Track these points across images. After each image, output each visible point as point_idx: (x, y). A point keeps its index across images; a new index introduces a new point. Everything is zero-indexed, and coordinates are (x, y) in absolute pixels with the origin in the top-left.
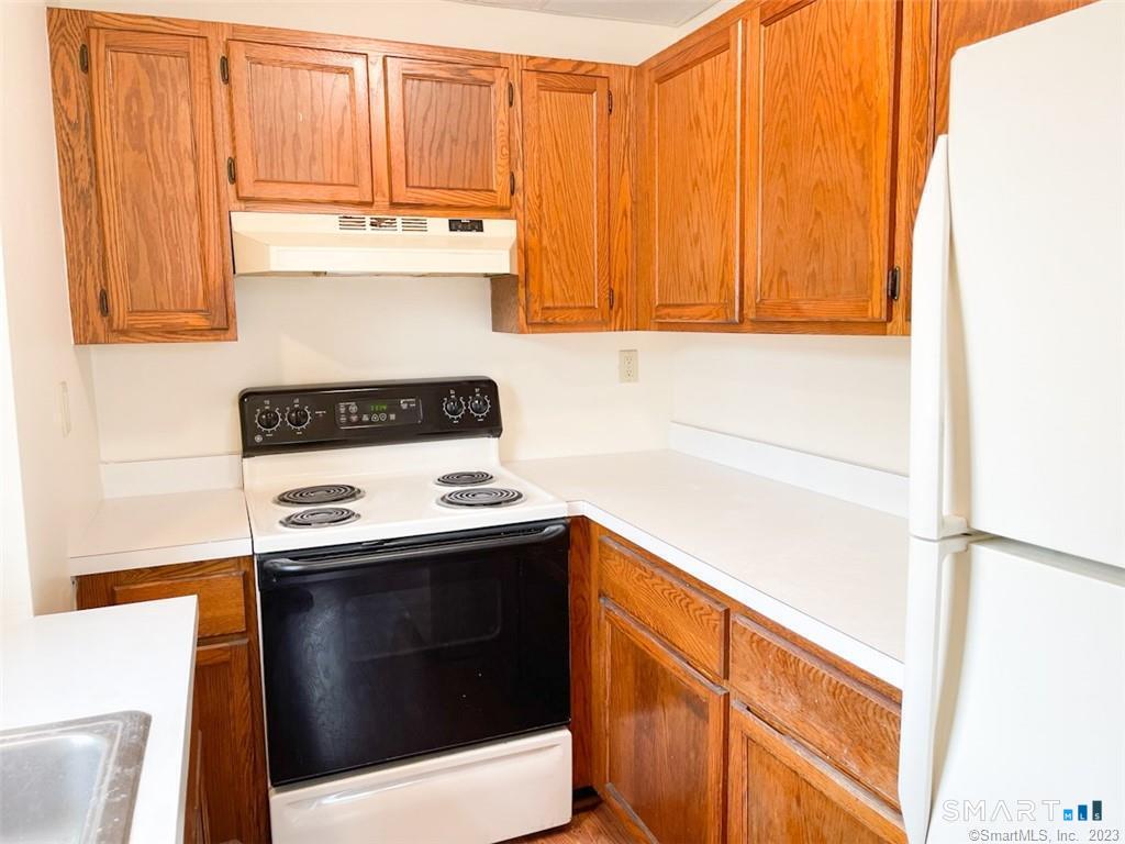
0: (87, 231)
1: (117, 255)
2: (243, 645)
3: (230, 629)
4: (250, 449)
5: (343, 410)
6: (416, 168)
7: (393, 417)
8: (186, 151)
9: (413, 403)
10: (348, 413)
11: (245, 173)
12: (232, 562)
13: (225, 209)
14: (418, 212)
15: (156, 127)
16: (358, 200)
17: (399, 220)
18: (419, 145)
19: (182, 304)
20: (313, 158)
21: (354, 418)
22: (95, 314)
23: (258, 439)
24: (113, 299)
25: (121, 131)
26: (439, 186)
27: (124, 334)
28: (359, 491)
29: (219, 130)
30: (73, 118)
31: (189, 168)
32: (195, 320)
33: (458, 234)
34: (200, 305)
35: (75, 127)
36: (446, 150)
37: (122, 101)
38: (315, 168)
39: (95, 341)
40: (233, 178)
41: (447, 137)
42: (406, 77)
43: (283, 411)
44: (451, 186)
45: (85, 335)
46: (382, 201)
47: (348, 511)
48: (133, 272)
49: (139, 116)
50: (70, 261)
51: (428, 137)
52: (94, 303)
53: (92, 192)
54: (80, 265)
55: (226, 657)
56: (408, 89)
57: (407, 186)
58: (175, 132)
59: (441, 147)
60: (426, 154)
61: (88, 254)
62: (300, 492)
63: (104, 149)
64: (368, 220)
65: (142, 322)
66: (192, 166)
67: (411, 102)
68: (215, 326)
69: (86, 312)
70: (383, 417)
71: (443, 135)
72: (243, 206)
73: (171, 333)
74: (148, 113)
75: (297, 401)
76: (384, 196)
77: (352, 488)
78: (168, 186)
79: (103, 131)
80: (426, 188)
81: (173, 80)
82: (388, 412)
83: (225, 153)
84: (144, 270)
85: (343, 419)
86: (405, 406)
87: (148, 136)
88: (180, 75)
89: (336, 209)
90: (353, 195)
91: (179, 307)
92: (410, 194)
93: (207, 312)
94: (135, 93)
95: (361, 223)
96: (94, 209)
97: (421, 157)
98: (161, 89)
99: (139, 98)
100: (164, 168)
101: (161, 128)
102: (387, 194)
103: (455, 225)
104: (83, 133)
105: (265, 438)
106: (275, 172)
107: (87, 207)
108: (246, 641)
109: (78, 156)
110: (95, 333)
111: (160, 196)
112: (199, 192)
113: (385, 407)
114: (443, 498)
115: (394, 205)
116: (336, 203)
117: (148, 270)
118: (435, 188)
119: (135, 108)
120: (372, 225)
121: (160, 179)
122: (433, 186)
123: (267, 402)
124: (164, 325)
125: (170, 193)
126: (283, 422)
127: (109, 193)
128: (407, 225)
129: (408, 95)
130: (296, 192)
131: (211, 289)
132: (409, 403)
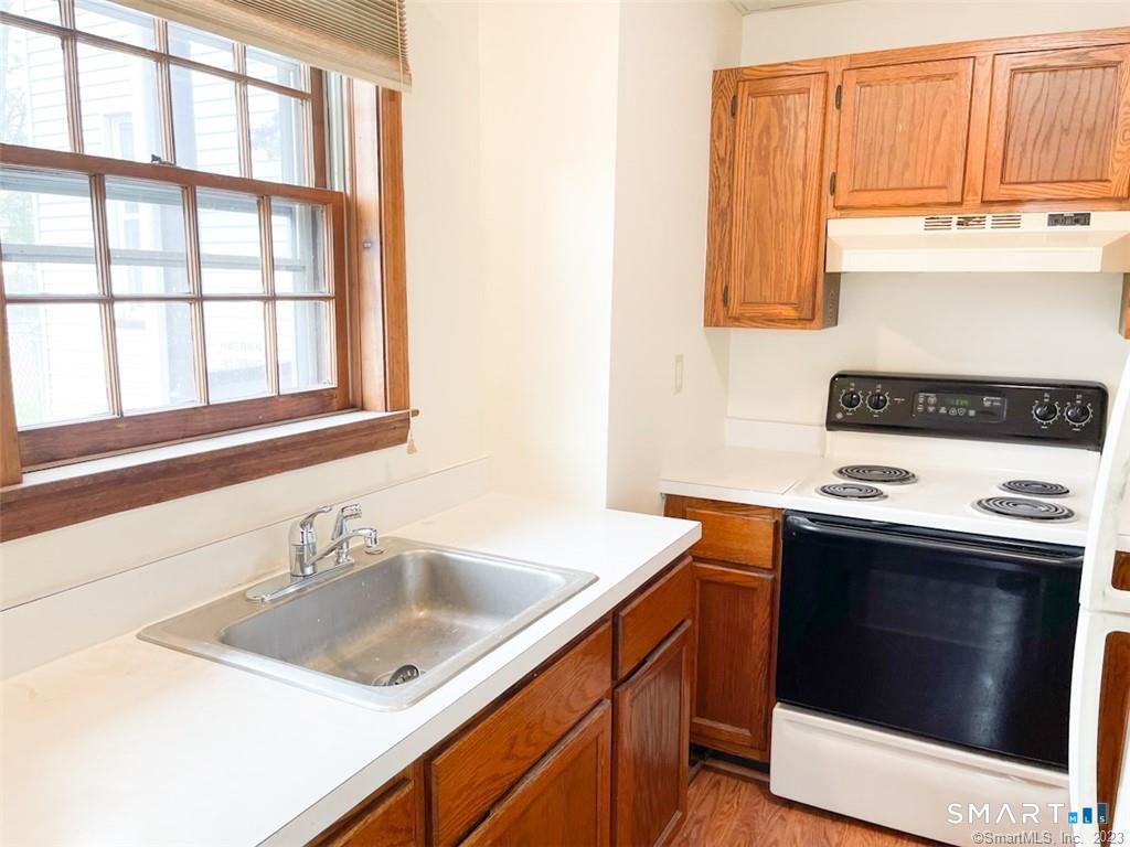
0: (722, 240)
1: (739, 258)
2: (768, 580)
3: (759, 564)
4: (832, 424)
5: (921, 400)
6: (1016, 163)
7: (972, 413)
8: (798, 170)
9: (997, 401)
10: (926, 404)
11: (841, 186)
12: (769, 511)
13: (823, 216)
14: (1011, 208)
15: (779, 153)
16: (946, 201)
17: (989, 218)
18: (1023, 139)
19: (780, 296)
20: (906, 164)
21: (931, 409)
22: (719, 304)
23: (839, 416)
24: (731, 294)
25: (753, 161)
26: (1040, 179)
27: (736, 320)
28: (913, 476)
29: (827, 151)
30: (722, 154)
31: (799, 184)
32: (788, 312)
33: (1058, 228)
34: (793, 299)
35: (722, 161)
36: (1054, 141)
37: (756, 137)
38: (908, 175)
39: (717, 325)
40: (833, 191)
41: (1058, 128)
42: (1014, 71)
43: (865, 394)
44: (1055, 179)
45: (711, 320)
46: (973, 200)
47: (877, 490)
48: (748, 272)
49: (767, 148)
50: (709, 264)
51: (1034, 130)
52: (720, 297)
53: (729, 211)
54: (714, 267)
55: (755, 584)
56: (1017, 83)
57: (1001, 183)
58: (792, 159)
59: (1047, 139)
60: (1029, 148)
61: (720, 258)
62: (858, 468)
63: (739, 177)
64: (955, 219)
65: (749, 311)
66: (801, 184)
67: (1018, 98)
68: (803, 316)
69: (714, 303)
70: (962, 412)
71: (1052, 127)
72: (838, 213)
73: (771, 321)
74: (774, 144)
75: (879, 386)
76: (976, 194)
77: (907, 473)
78: (782, 201)
79: (740, 162)
80: (1025, 183)
81: (795, 113)
82: (967, 408)
83: (829, 171)
84: (756, 271)
85: (920, 408)
86: (987, 404)
87: (771, 161)
88: (801, 109)
89: (924, 210)
90: (942, 196)
91: (777, 300)
92: (1002, 191)
93: (797, 307)
94: (767, 129)
95: (947, 223)
96: (728, 223)
97: (1024, 151)
98: (785, 122)
99: (768, 133)
100: (780, 186)
101: (782, 154)
102: (980, 194)
103: (1055, 220)
104: (727, 165)
105: (845, 416)
106: (870, 181)
107: (724, 222)
108: (771, 577)
109: (722, 183)
110: (718, 319)
111: (774, 211)
112: (803, 205)
113: (966, 402)
114: (979, 503)
115: (987, 203)
116: (923, 205)
117: (758, 271)
118: (1033, 183)
119: (765, 141)
120: (959, 224)
121: (776, 196)
122: (1034, 179)
123: (853, 385)
124: (765, 315)
125: (782, 207)
126: (864, 405)
127: (738, 210)
128: (998, 223)
129: (1015, 89)
130: (886, 198)
131: (803, 285)
132: (992, 401)
